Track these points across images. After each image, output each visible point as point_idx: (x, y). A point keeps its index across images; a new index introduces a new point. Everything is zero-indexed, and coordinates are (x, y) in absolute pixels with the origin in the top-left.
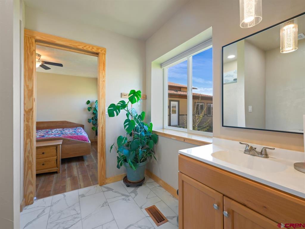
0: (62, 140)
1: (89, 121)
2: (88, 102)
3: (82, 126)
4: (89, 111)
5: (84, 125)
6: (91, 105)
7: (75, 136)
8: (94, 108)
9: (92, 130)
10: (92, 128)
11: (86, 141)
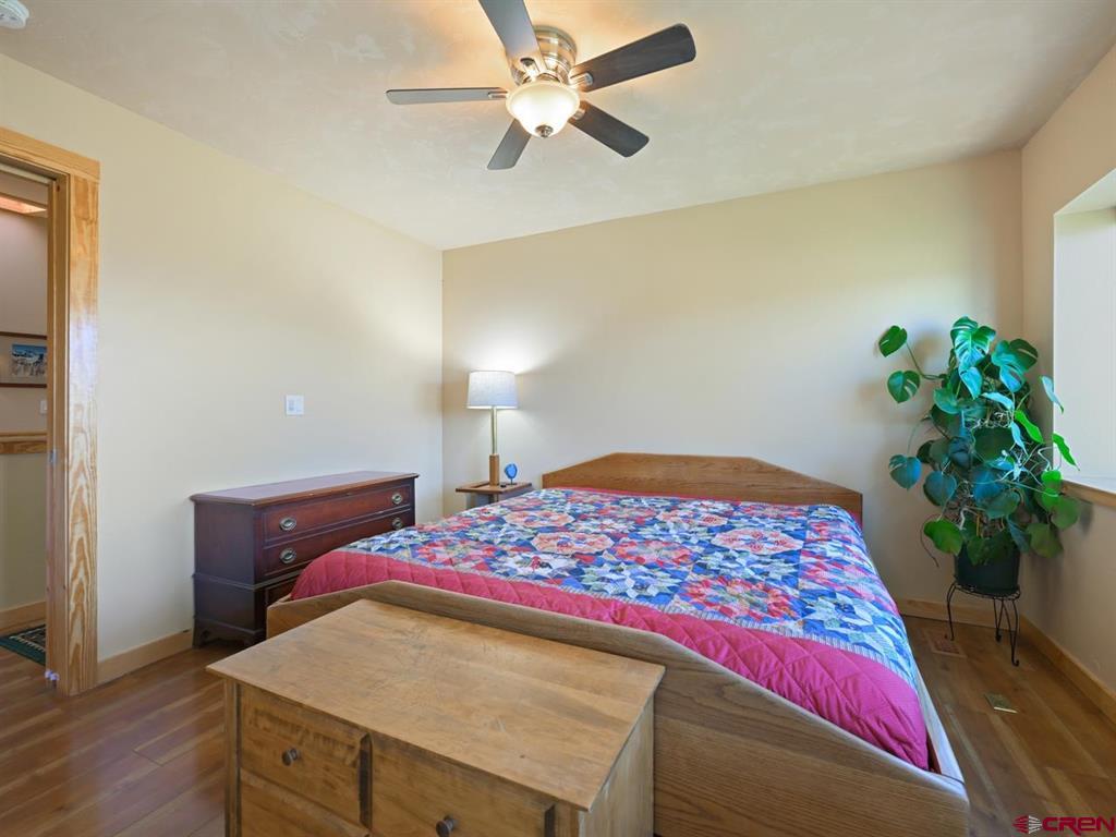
0: (659, 671)
1: (899, 470)
2: (892, 340)
3: (851, 501)
4: (901, 397)
5: (860, 497)
6: (916, 356)
7: (779, 647)
8: (932, 378)
9: (929, 541)
10: (929, 531)
11: (903, 746)
